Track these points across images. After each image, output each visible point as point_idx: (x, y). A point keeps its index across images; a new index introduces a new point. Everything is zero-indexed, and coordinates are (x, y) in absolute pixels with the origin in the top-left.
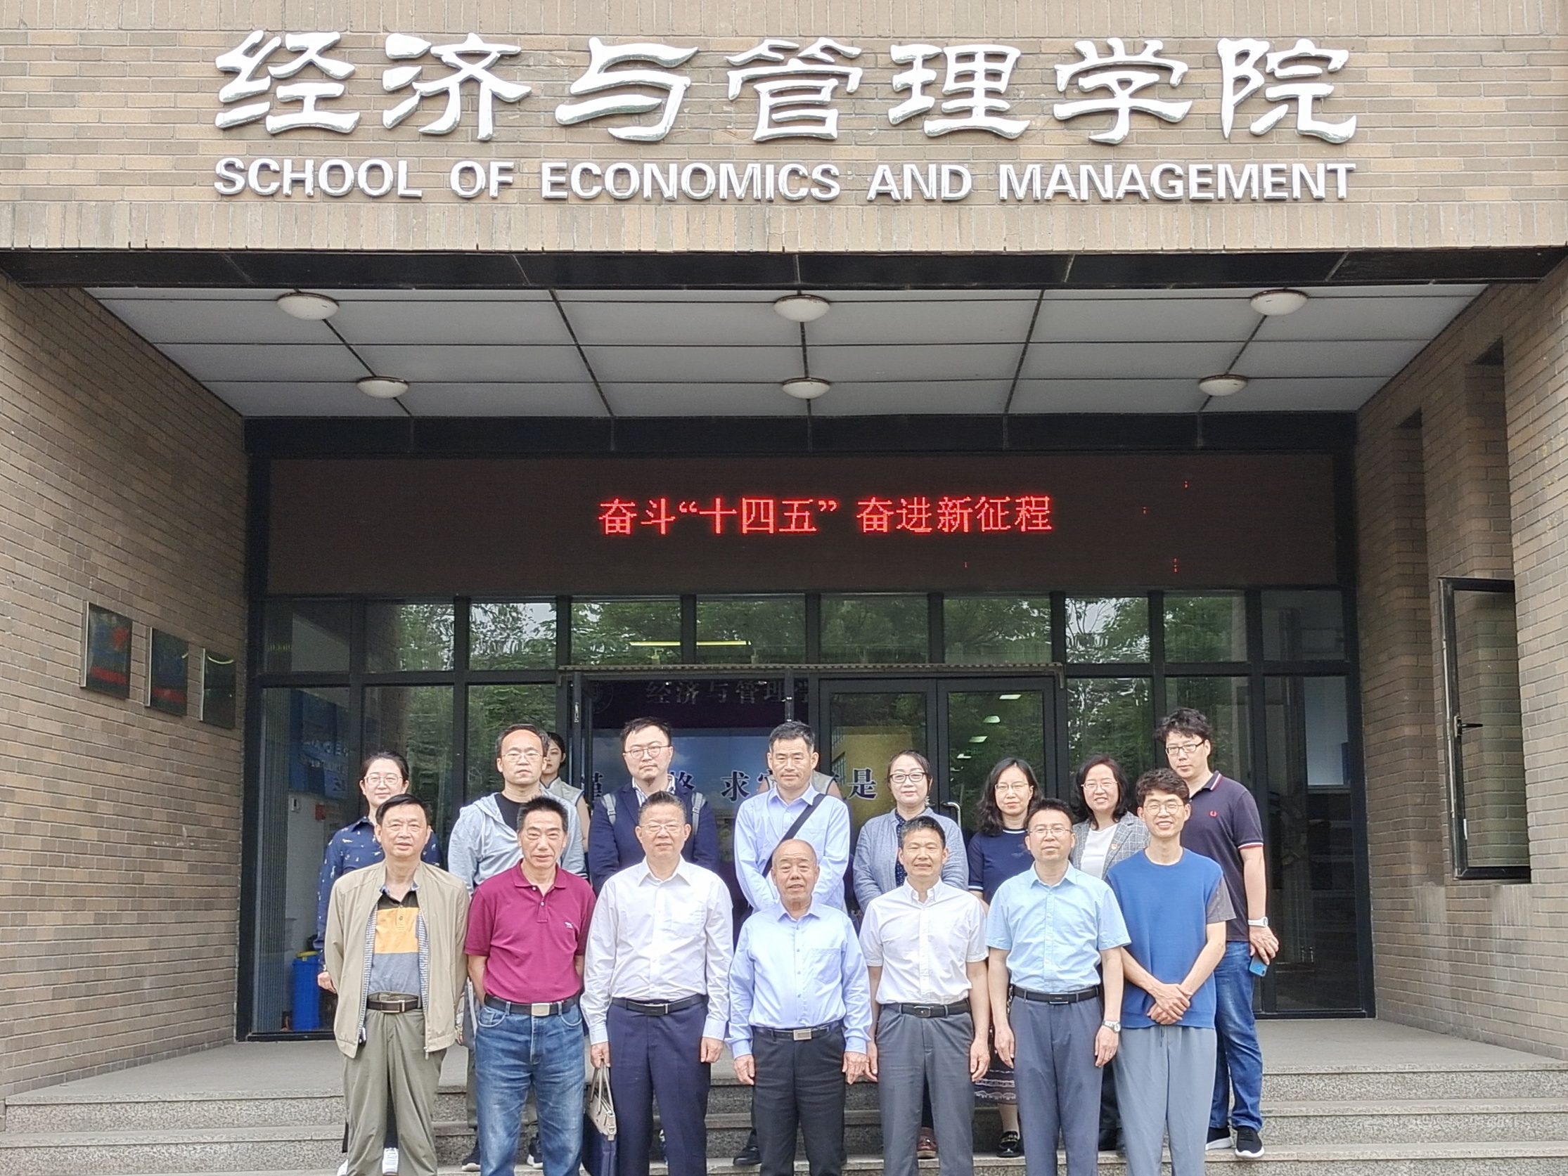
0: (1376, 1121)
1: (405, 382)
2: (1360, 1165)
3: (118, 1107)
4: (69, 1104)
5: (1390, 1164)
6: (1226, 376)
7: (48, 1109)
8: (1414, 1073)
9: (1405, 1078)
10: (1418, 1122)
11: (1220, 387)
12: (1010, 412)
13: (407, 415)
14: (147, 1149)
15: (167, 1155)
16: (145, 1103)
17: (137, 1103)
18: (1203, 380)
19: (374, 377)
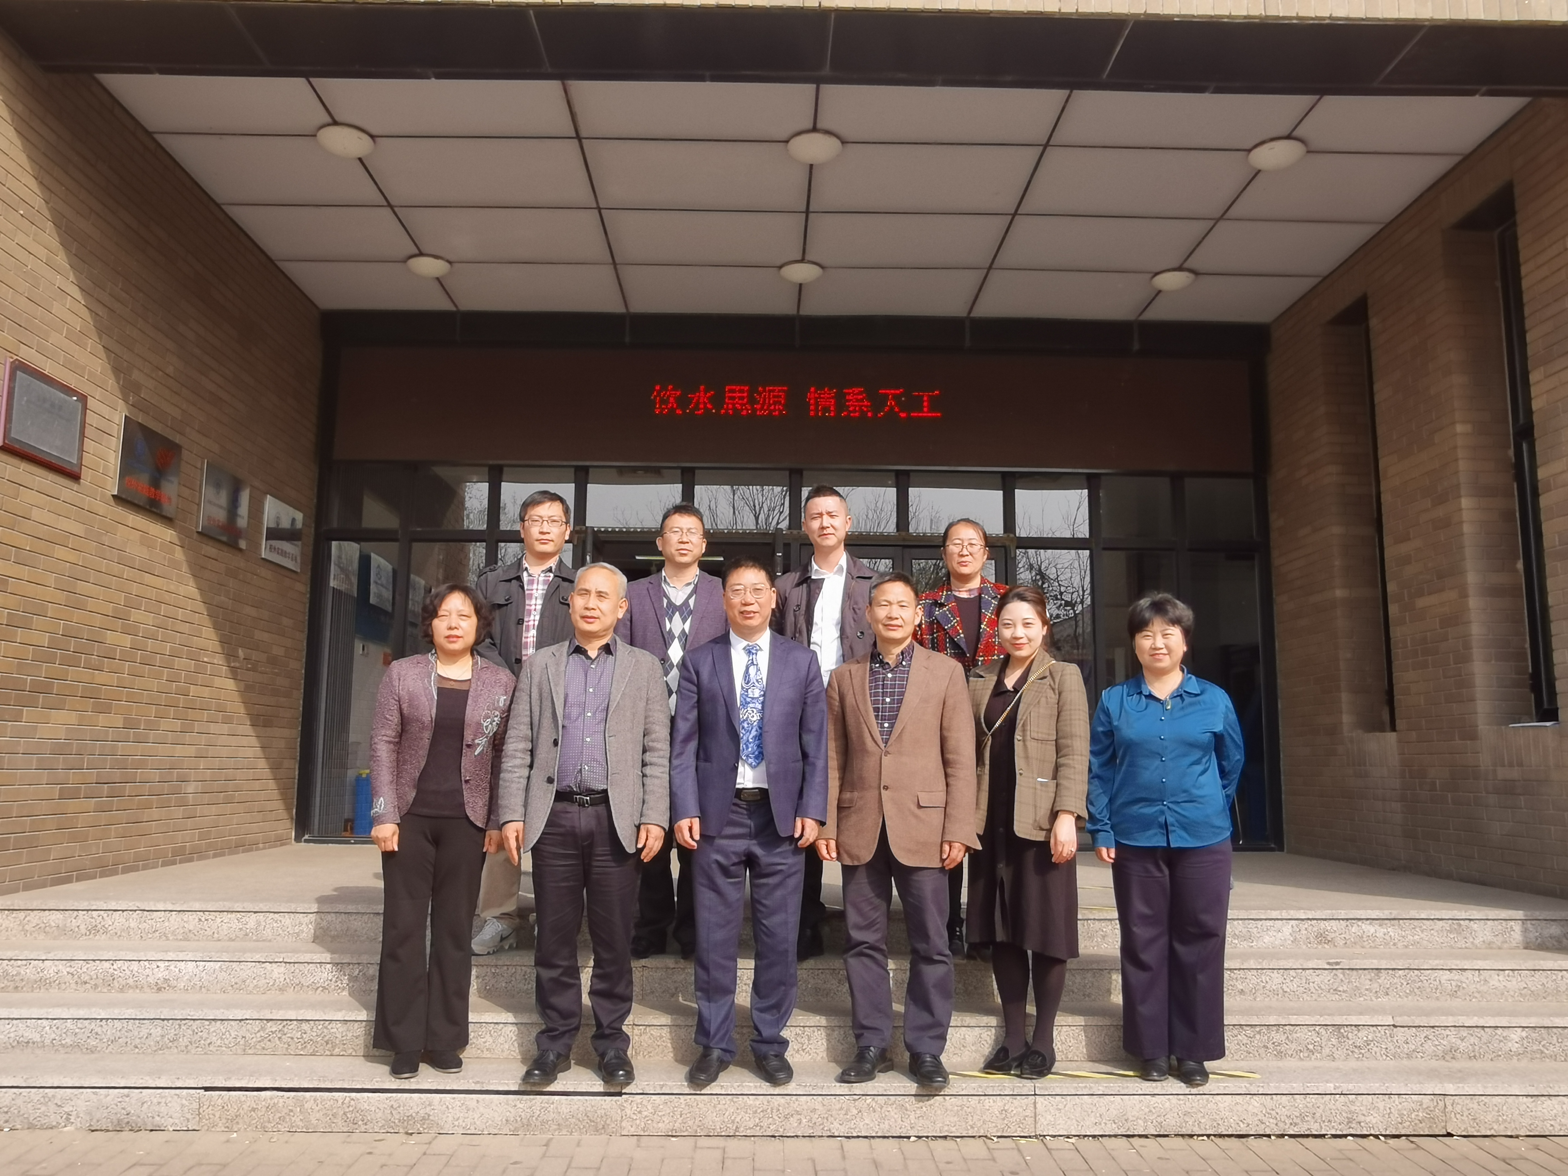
0: (1455, 975)
1: (450, 262)
2: (1464, 1033)
3: (95, 914)
4: (44, 910)
5: (1499, 1031)
6: (1180, 269)
7: (22, 915)
8: (1470, 920)
9: (1460, 925)
10: (1501, 978)
11: (1171, 281)
12: (972, 315)
13: (454, 309)
14: (107, 965)
15: (128, 973)
16: (123, 911)
17: (115, 910)
18: (1157, 274)
19: (421, 254)
